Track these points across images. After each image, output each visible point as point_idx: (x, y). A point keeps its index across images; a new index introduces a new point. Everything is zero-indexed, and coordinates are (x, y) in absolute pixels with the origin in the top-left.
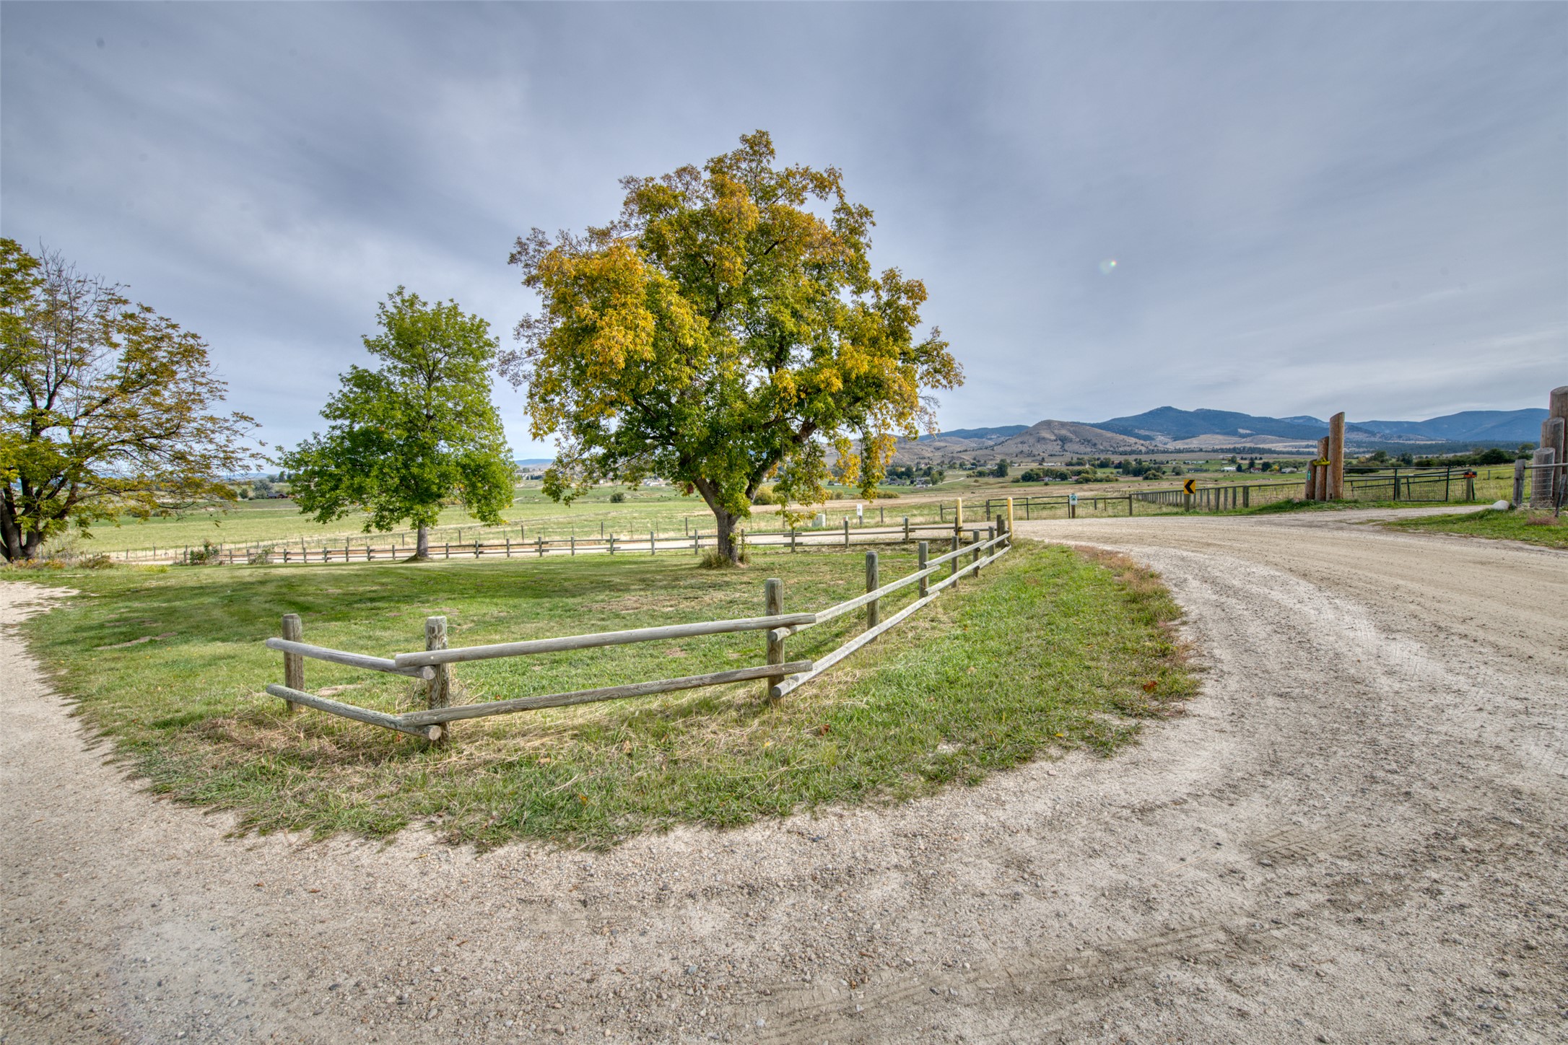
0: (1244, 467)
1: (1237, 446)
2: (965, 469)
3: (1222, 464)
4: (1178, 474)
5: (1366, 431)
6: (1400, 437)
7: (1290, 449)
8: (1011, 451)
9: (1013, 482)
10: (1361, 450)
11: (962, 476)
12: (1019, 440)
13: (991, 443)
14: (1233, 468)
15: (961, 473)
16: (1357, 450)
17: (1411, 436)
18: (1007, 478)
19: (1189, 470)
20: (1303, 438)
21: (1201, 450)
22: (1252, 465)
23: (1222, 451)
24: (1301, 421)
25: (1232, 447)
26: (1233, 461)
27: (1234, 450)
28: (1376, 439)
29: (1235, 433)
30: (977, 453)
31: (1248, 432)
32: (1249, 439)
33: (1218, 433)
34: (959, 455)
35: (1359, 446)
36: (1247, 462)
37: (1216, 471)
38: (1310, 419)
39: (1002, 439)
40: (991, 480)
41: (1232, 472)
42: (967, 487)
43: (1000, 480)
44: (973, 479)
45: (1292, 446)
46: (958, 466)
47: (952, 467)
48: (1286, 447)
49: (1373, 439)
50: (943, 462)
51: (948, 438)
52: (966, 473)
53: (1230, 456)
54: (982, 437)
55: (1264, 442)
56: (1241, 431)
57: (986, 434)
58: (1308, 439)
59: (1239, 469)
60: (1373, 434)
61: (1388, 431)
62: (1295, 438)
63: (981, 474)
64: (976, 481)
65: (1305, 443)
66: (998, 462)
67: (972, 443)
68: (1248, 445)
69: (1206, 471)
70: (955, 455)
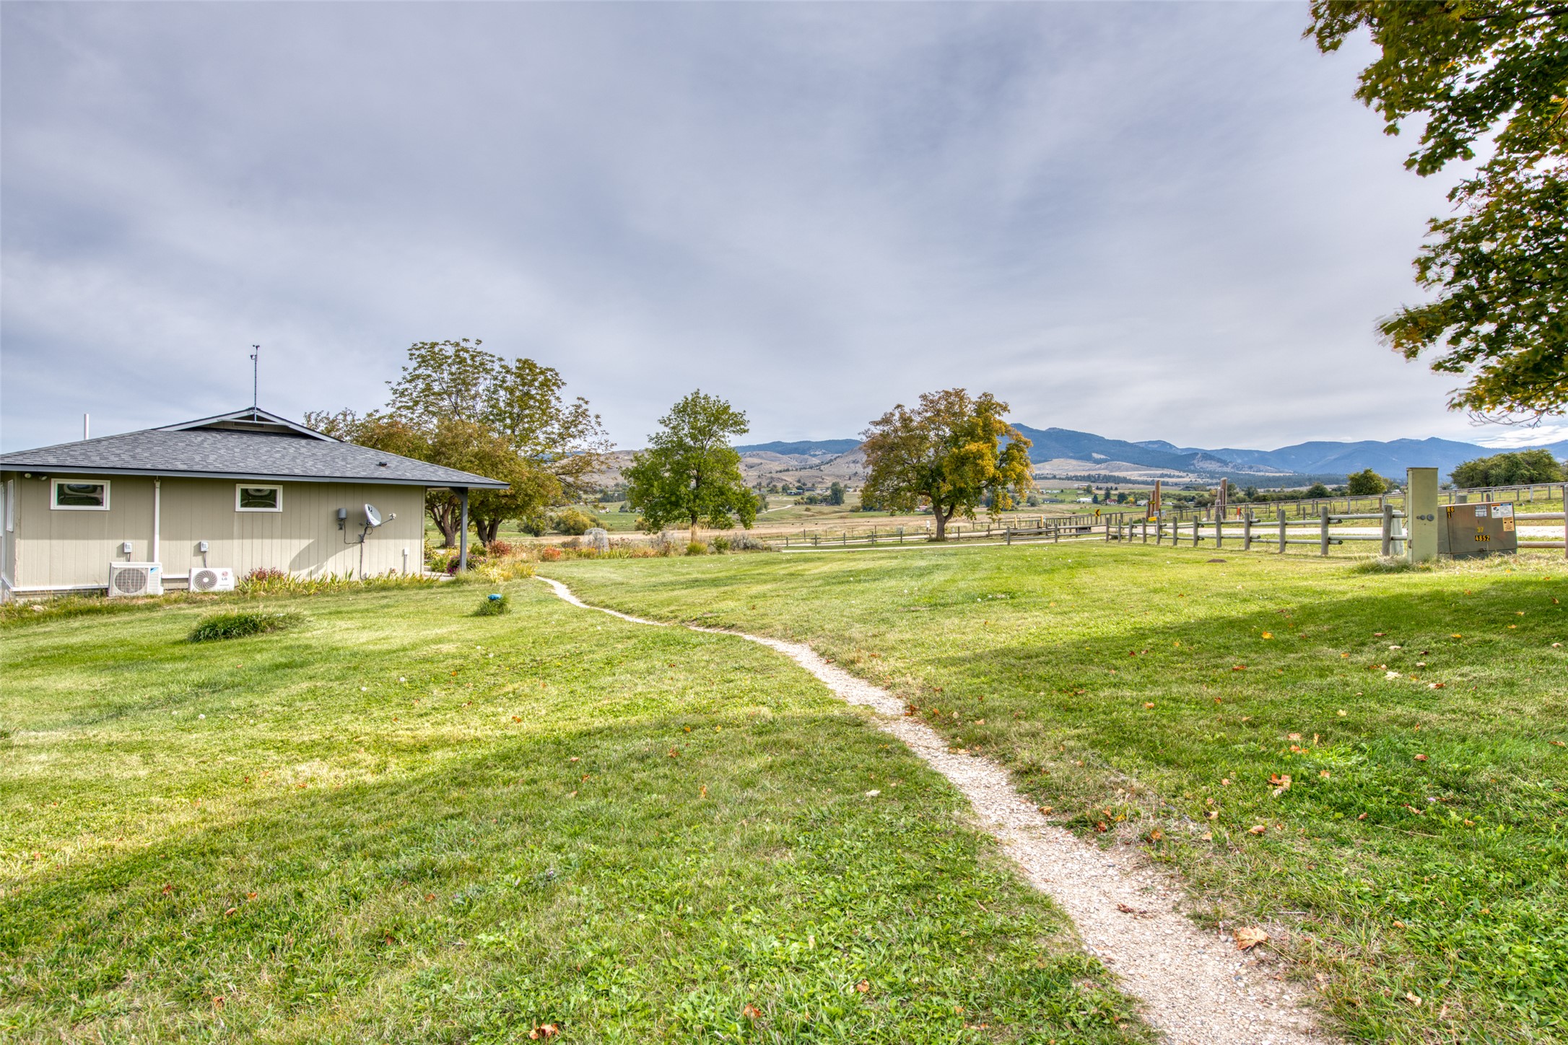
0: (1100, 498)
1: (1093, 473)
2: (790, 494)
3: (1078, 495)
4: (1033, 505)
5: (1219, 460)
6: (1251, 468)
7: (1145, 478)
8: (841, 472)
9: (851, 511)
10: (1214, 481)
11: (787, 502)
12: (851, 458)
13: (816, 461)
14: (1088, 499)
15: (786, 498)
16: (1210, 481)
17: (1262, 467)
18: (843, 506)
19: (1045, 500)
20: (1158, 467)
21: (1054, 477)
22: (1107, 496)
23: (1077, 478)
24: (1156, 446)
25: (1086, 474)
26: (1088, 491)
27: (1088, 478)
28: (1228, 469)
29: (1088, 458)
30: (802, 473)
31: (1103, 457)
32: (1103, 465)
33: (1071, 458)
34: (779, 475)
35: (1212, 477)
36: (1103, 492)
37: (1072, 502)
38: (1165, 444)
39: (829, 457)
40: (825, 508)
41: (1089, 504)
42: (799, 517)
43: (836, 508)
44: (804, 507)
45: (1150, 476)
46: (780, 490)
47: (773, 490)
48: (1140, 476)
49: (1225, 469)
50: (760, 484)
51: (761, 453)
52: (792, 499)
53: (1085, 484)
54: (803, 453)
55: (1119, 469)
56: (1096, 456)
57: (809, 448)
58: (1163, 467)
59: (1095, 501)
60: (1225, 463)
61: (1239, 461)
62: (1150, 465)
63: (812, 501)
64: (807, 510)
65: (1159, 472)
66: (830, 484)
67: (792, 461)
68: (1103, 472)
69: (1062, 502)
70: (774, 475)
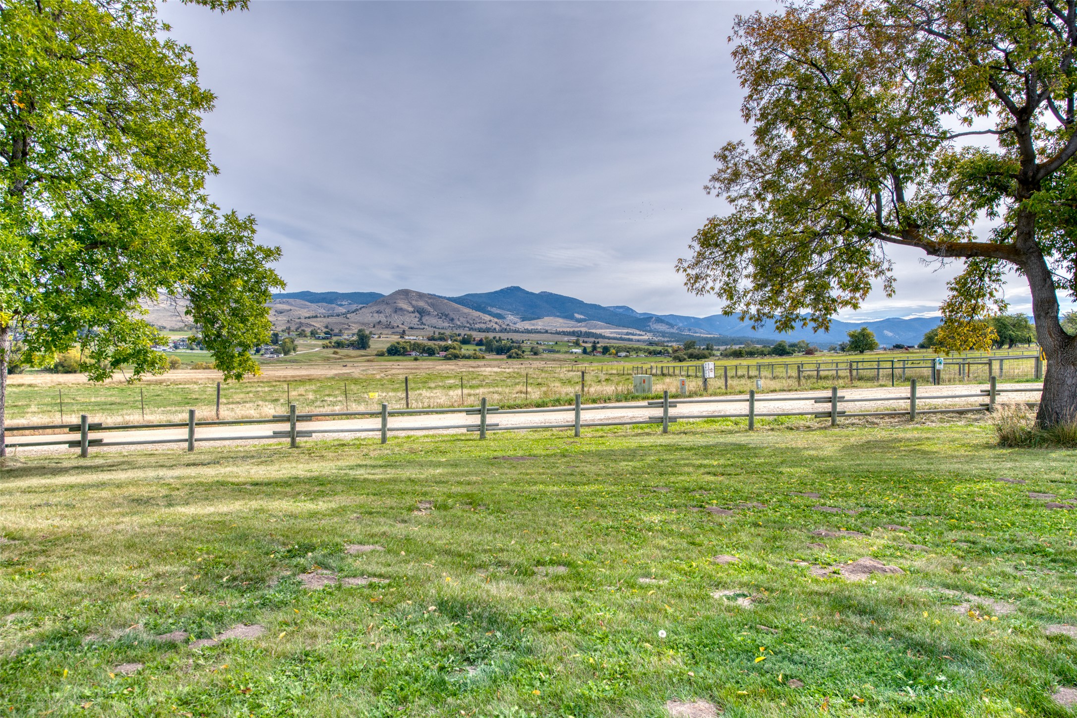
0: (588, 350)
1: (576, 329)
2: (318, 338)
3: (569, 346)
4: (536, 354)
5: (668, 324)
6: (690, 330)
7: (615, 335)
8: (366, 321)
9: (377, 355)
11: (315, 346)
12: (375, 309)
13: (342, 310)
14: (578, 350)
15: (314, 342)
17: (697, 330)
18: (368, 351)
19: (544, 350)
20: (624, 326)
21: (546, 332)
22: (594, 348)
23: (565, 333)
24: (621, 310)
25: (572, 330)
26: (577, 344)
27: (573, 334)
28: (674, 331)
29: (571, 317)
30: (330, 320)
31: (582, 317)
32: (583, 324)
33: (558, 316)
34: (307, 321)
35: (663, 336)
36: (590, 345)
37: (566, 352)
38: (628, 309)
39: (354, 307)
40: (352, 352)
41: (579, 354)
42: (327, 359)
43: (362, 352)
44: (332, 350)
45: (619, 333)
46: (309, 334)
47: (302, 335)
48: (611, 333)
49: (672, 330)
50: (289, 328)
51: (291, 300)
52: (320, 342)
53: (574, 338)
54: (330, 302)
55: (595, 327)
56: (577, 316)
57: (336, 299)
58: (628, 327)
59: (585, 351)
60: (672, 326)
61: (681, 325)
62: (619, 325)
63: (339, 345)
64: (335, 353)
65: (625, 331)
66: (356, 331)
67: (320, 309)
68: (584, 330)
69: (558, 352)
70: (303, 321)
